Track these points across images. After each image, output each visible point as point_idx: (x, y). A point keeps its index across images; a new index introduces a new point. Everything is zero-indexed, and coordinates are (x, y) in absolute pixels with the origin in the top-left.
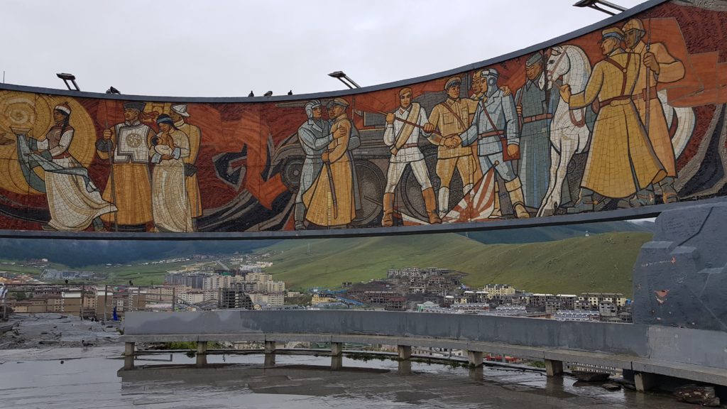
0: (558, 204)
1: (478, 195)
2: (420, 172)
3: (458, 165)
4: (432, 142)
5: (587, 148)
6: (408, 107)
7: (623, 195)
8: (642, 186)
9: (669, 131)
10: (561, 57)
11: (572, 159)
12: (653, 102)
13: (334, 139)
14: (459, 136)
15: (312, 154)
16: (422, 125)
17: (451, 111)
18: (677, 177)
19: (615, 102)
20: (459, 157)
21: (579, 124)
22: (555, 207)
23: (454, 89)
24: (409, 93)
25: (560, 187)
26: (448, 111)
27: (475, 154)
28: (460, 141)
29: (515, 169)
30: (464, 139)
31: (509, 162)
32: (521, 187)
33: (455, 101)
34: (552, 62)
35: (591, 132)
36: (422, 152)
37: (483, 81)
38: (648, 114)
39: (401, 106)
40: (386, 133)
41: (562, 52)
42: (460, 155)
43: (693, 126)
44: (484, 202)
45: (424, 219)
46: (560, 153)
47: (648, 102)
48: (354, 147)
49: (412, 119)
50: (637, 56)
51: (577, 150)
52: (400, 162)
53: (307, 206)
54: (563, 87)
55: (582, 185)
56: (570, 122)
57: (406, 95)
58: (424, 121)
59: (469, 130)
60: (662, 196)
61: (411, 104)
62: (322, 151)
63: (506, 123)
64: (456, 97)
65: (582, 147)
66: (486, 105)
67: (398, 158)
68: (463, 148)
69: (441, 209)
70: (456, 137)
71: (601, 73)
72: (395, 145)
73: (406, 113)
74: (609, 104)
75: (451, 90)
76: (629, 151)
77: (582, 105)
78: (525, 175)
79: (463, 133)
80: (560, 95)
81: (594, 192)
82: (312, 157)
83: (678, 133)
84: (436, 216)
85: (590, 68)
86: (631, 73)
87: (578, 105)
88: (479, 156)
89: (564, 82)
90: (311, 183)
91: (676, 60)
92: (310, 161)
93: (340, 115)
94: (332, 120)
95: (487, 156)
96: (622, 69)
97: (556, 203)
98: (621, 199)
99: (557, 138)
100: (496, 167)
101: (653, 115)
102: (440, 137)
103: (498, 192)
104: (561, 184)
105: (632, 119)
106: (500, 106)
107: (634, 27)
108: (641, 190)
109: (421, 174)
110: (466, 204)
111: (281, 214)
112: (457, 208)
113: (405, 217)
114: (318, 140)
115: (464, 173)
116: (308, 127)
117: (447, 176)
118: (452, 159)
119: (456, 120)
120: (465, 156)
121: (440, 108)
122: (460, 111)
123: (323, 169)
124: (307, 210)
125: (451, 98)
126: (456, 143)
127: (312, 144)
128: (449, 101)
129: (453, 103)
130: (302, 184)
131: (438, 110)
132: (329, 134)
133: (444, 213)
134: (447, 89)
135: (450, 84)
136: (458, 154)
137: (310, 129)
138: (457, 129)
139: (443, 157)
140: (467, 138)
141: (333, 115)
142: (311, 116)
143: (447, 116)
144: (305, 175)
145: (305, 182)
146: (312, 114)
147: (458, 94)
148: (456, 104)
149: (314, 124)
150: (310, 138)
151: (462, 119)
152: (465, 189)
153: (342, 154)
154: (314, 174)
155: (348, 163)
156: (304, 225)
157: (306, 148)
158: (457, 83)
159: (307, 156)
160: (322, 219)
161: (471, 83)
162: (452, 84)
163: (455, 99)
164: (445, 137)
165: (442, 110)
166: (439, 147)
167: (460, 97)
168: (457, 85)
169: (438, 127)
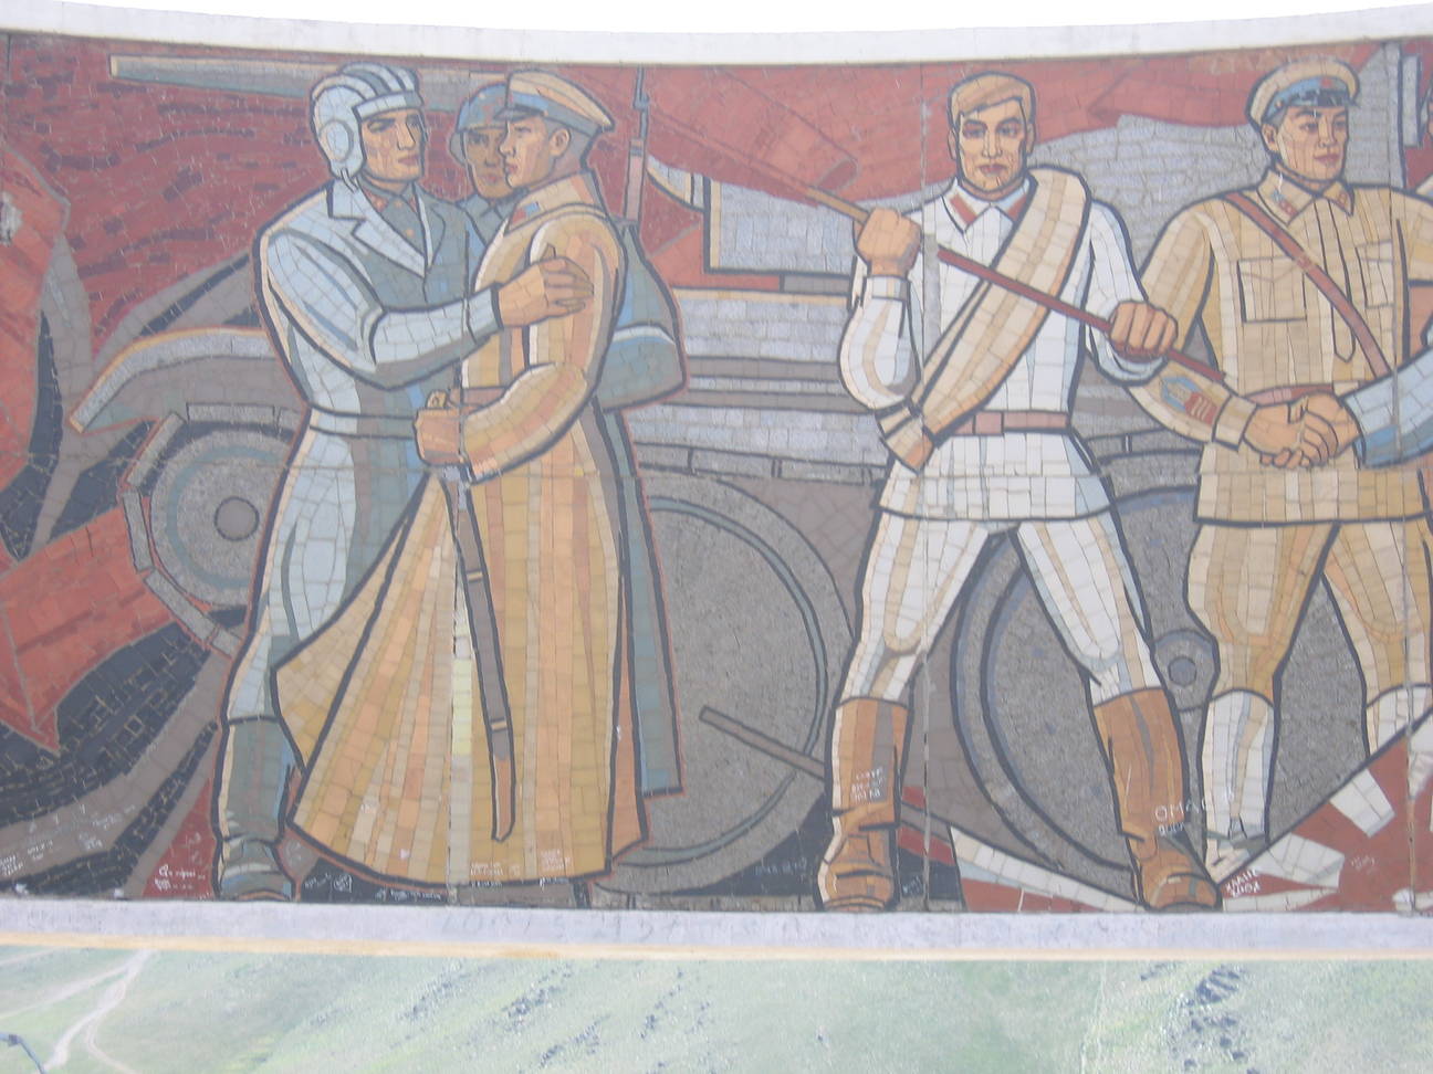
2: (1084, 585)
3: (1330, 572)
4: (1163, 414)
6: (1004, 191)
13: (499, 324)
14: (1342, 401)
15: (355, 407)
16: (1098, 306)
17: (1290, 247)
20: (1336, 525)
23: (1313, 128)
24: (1011, 109)
26: (1267, 246)
28: (1345, 433)
30: (1370, 424)
33: (1317, 195)
36: (1093, 468)
39: (960, 176)
40: (859, 329)
42: (1349, 512)
45: (1102, 875)
48: (643, 387)
49: (1032, 263)
52: (950, 517)
53: (306, 747)
57: (991, 117)
58: (1111, 288)
59: (1408, 377)
61: (1025, 172)
62: (415, 394)
64: (1321, 171)
67: (934, 493)
68: (1368, 476)
69: (1217, 822)
72: (916, 411)
73: (991, 225)
75: (1291, 128)
79: (1365, 385)
82: (350, 426)
84: (1183, 863)
90: (337, 595)
92: (339, 452)
93: (550, 179)
94: (494, 204)
102: (1219, 393)
109: (1083, 596)
110: (1384, 807)
111: (119, 783)
112: (1323, 824)
113: (978, 860)
114: (395, 318)
115: (1369, 618)
116: (326, 231)
117: (1257, 627)
118: (1290, 531)
119: (1325, 305)
120: (1377, 520)
121: (1220, 227)
122: (1350, 255)
123: (425, 508)
124: (307, 773)
125: (1294, 178)
126: (1317, 440)
127: (352, 346)
128: (1276, 193)
129: (1305, 208)
130: (276, 598)
131: (1203, 233)
132: (470, 293)
133: (1237, 846)
134: (1266, 118)
135: (1285, 96)
136: (1334, 506)
137: (339, 246)
138: (1329, 360)
139: (1236, 516)
140: (1394, 419)
141: (499, 171)
142: (354, 165)
143: (1266, 272)
144: (300, 536)
145: (294, 586)
146: (357, 150)
147: (1337, 157)
148: (1325, 216)
149: (372, 215)
150: (339, 303)
151: (1361, 308)
152: (1377, 716)
153: (555, 424)
154: (359, 535)
155: (596, 488)
156: (281, 870)
157: (310, 361)
158: (1331, 98)
159: (316, 418)
160: (406, 837)
161: (1419, 106)
162: (1297, 96)
163: (1315, 187)
164: (1246, 397)
165: (1230, 238)
166: (1210, 453)
167: (1351, 177)
168: (1332, 105)
169: (1204, 332)
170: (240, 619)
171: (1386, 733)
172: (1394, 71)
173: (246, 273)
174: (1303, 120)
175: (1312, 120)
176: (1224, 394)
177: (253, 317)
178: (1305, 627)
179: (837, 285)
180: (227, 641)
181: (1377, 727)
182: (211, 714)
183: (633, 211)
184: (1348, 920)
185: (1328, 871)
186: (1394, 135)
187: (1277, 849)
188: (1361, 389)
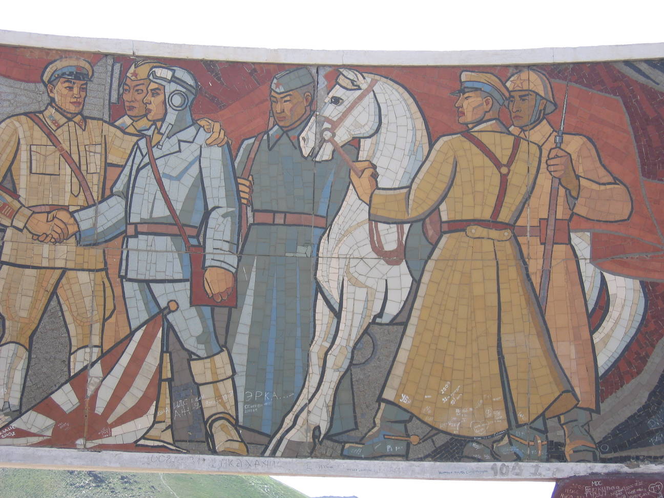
0: (323, 431)
1: (113, 380)
3: (60, 291)
5: (405, 314)
7: (479, 431)
8: (522, 417)
9: (589, 316)
10: (360, 98)
11: (366, 332)
12: (560, 250)
14: (72, 214)
17: (55, 141)
18: (598, 411)
19: (475, 230)
20: (64, 270)
21: (390, 258)
22: (314, 437)
23: (71, 89)
25: (331, 392)
26: (45, 140)
27: (113, 272)
28: (72, 229)
29: (221, 331)
30: (84, 226)
31: (207, 310)
32: (232, 377)
33: (70, 120)
34: (336, 101)
35: (416, 283)
37: (155, 92)
38: (546, 274)
41: (364, 86)
42: (70, 265)
43: (639, 318)
44: (129, 401)
46: (337, 314)
47: (549, 247)
50: (534, 149)
51: (380, 315)
54: (360, 166)
55: (385, 396)
56: (369, 248)
59: (103, 207)
60: (563, 445)
63: (207, 214)
64: (72, 109)
65: (393, 309)
66: (157, 153)
68: (80, 250)
70: (63, 215)
71: (451, 160)
74: (464, 230)
75: (61, 87)
76: (499, 339)
77: (400, 217)
78: (245, 350)
79: (83, 208)
80: (351, 182)
81: (413, 416)
83: (607, 325)
85: (426, 140)
86: (519, 177)
87: (393, 215)
88: (123, 278)
89: (363, 155)
91: (616, 181)
95: (148, 282)
96: (498, 164)
97: (318, 428)
98: (472, 440)
99: (333, 277)
100: (170, 317)
101: (558, 277)
102: (16, 204)
103: (170, 381)
104: (333, 385)
106: (196, 167)
107: (532, 87)
108: (519, 426)
110: (75, 400)
112: (47, 407)
115: (75, 314)
117: (24, 314)
118: (43, 271)
119: (69, 170)
120: (83, 270)
121: (23, 128)
122: (82, 148)
125: (59, 110)
126: (59, 231)
128: (51, 116)
129: (63, 125)
131: (16, 130)
133: (6, 415)
134: (50, 82)
135: (60, 72)
136: (64, 261)
138: (68, 195)
139: (19, 262)
140: (95, 225)
143: (43, 152)
147: (80, 103)
151: (84, 173)
152: (75, 359)
158: (80, 77)
161: (119, 86)
162: (64, 74)
164: (28, 208)
165: (28, 134)
166: (9, 232)
167: (86, 113)
168: (80, 79)
169: (12, 176)
171: (79, 367)
172: (110, 68)
175: (71, 85)
176: (19, 205)
178: (46, 316)
181: (75, 364)
184: (55, 451)
185: (47, 428)
186: (107, 97)
187: (24, 417)
188: (81, 210)
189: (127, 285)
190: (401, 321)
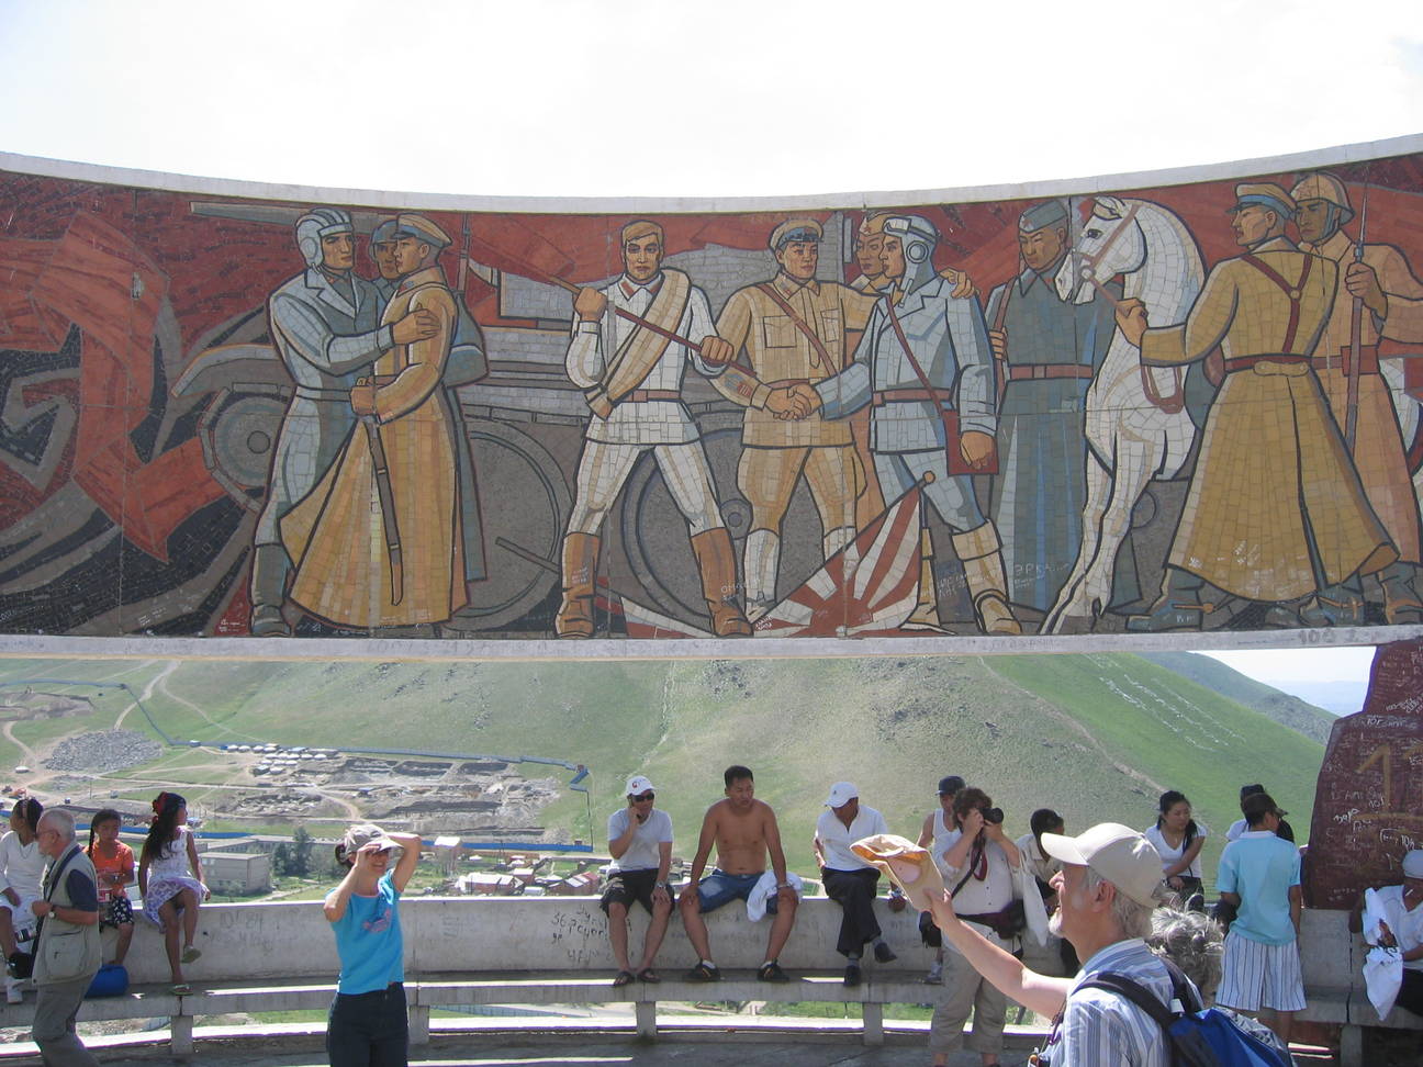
0: (1104, 604)
1: (870, 562)
2: (687, 477)
3: (807, 471)
4: (726, 393)
5: (1189, 467)
6: (648, 280)
7: (1282, 595)
8: (1332, 576)
9: (1407, 455)
10: (1121, 228)
11: (1145, 491)
12: (1368, 382)
13: (394, 344)
14: (813, 387)
15: (320, 385)
16: (694, 338)
17: (788, 311)
19: (1266, 367)
20: (810, 448)
21: (1169, 406)
22: (1094, 610)
23: (801, 252)
24: (652, 239)
25: (1110, 560)
26: (778, 311)
27: (862, 445)
28: (815, 403)
29: (984, 501)
30: (827, 399)
31: (966, 480)
32: (999, 551)
33: (802, 286)
34: (1094, 234)
35: (1200, 432)
36: (692, 418)
37: (891, 247)
38: (1352, 410)
39: (627, 273)
40: (576, 348)
41: (1124, 214)
42: (816, 442)
44: (889, 584)
45: (695, 620)
46: (1112, 473)
47: (1354, 379)
48: (467, 376)
49: (662, 317)
50: (1330, 267)
51: (1161, 470)
52: (621, 443)
53: (296, 558)
54: (1125, 305)
55: (1171, 561)
56: (1143, 396)
57: (642, 242)
58: (701, 329)
59: (846, 376)
60: (1383, 605)
61: (659, 271)
62: (350, 379)
63: (959, 374)
64: (804, 274)
65: (1174, 463)
67: (613, 430)
68: (826, 425)
69: (752, 594)
70: (804, 389)
71: (1231, 289)
72: (604, 390)
73: (642, 296)
74: (1252, 367)
75: (790, 251)
76: (1300, 489)
77: (1176, 358)
78: (1012, 520)
79: (824, 380)
80: (1117, 324)
81: (1204, 581)
82: (317, 395)
84: (736, 614)
85: (1200, 268)
86: (1313, 301)
87: (1167, 358)
88: (873, 451)
89: (1128, 293)
90: (311, 481)
92: (311, 408)
93: (420, 270)
94: (391, 282)
95: (900, 454)
96: (1287, 288)
97: (1098, 600)
98: (1274, 604)
99: (1105, 432)
100: (926, 490)
101: (1367, 412)
103: (932, 558)
104: (1112, 552)
105: (1311, 413)
106: (943, 322)
107: (1322, 194)
108: (1329, 586)
109: (689, 484)
110: (832, 585)
111: (200, 578)
112: (803, 595)
113: (635, 613)
114: (339, 339)
115: (825, 494)
116: (303, 294)
117: (771, 498)
118: (788, 450)
119: (806, 340)
120: (830, 446)
121: (754, 300)
122: (818, 315)
123: (356, 437)
124: (297, 571)
125: (791, 277)
126: (801, 407)
127: (318, 353)
128: (782, 284)
129: (796, 292)
130: (280, 482)
131: (747, 302)
132: (379, 327)
133: (761, 605)
134: (778, 247)
135: (787, 236)
136: (809, 439)
137: (310, 302)
138: (807, 367)
139: (762, 444)
141: (393, 265)
142: (318, 260)
143: (777, 323)
144: (292, 451)
145: (289, 476)
146: (320, 253)
147: (812, 267)
148: (806, 296)
149: (328, 286)
150: (311, 332)
151: (823, 342)
152: (829, 541)
153: (422, 395)
154: (322, 451)
155: (443, 427)
156: (284, 621)
157: (296, 362)
158: (810, 238)
159: (299, 391)
160: (348, 604)
161: (852, 243)
162: (793, 237)
163: (801, 281)
164: (767, 385)
165: (760, 306)
166: (749, 412)
167: (819, 277)
168: (810, 241)
169: (747, 353)
170: (261, 493)
171: (833, 550)
172: (840, 225)
173: (263, 315)
174: (796, 248)
175: (801, 248)
176: (755, 383)
177: (266, 339)
178: (794, 499)
179: (565, 326)
180: (255, 505)
181: (829, 548)
182: (246, 542)
183: (462, 287)
184: (814, 641)
185: (805, 617)
186: (840, 257)
187: (780, 607)
188: (822, 382)
189: (878, 458)
190: (1185, 476)
